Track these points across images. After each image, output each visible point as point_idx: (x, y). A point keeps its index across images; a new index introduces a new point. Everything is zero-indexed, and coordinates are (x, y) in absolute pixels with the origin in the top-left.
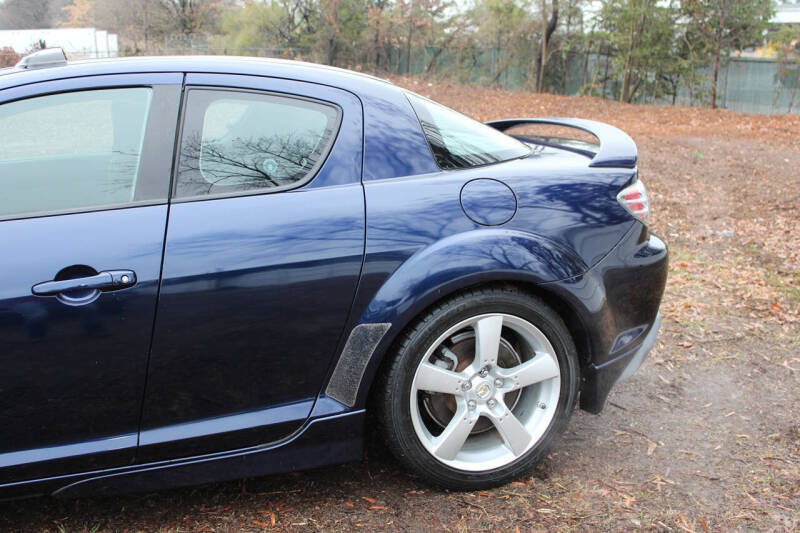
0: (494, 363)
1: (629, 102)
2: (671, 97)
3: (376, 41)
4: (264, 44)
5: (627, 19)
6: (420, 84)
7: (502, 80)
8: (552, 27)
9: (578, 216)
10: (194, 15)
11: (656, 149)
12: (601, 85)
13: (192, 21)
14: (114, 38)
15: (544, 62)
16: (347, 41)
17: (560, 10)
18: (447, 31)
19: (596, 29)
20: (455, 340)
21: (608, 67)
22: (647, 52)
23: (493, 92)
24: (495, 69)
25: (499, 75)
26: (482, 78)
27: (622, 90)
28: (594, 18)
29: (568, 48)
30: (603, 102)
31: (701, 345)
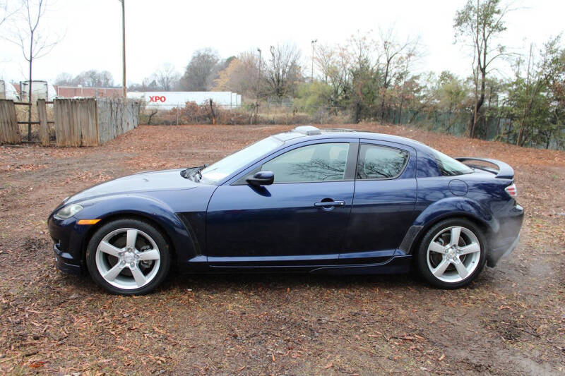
0: (457, 244)
1: (522, 146)
2: (546, 144)
3: (383, 105)
4: (322, 104)
5: (522, 101)
6: (406, 130)
7: (451, 130)
8: (481, 103)
9: (490, 195)
10: (284, 87)
11: (533, 172)
12: (506, 136)
13: (282, 89)
14: (240, 96)
15: (475, 122)
16: (367, 104)
17: (485, 95)
18: (422, 102)
19: (505, 105)
20: (443, 235)
21: (511, 125)
22: (533, 119)
23: (446, 136)
24: (447, 124)
25: (450, 127)
26: (440, 128)
27: (518, 139)
28: (504, 99)
29: (489, 115)
30: (507, 145)
31: (540, 255)
